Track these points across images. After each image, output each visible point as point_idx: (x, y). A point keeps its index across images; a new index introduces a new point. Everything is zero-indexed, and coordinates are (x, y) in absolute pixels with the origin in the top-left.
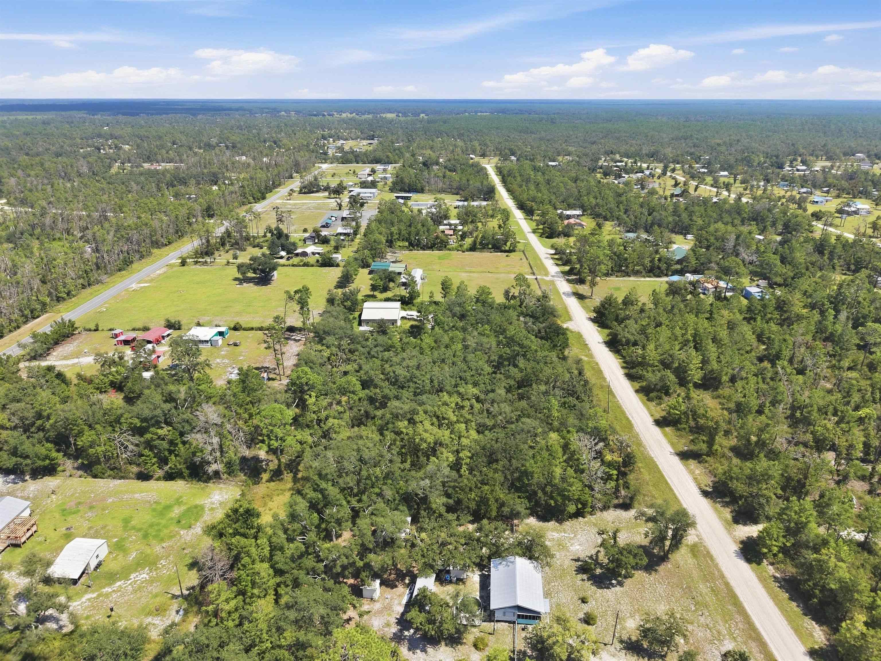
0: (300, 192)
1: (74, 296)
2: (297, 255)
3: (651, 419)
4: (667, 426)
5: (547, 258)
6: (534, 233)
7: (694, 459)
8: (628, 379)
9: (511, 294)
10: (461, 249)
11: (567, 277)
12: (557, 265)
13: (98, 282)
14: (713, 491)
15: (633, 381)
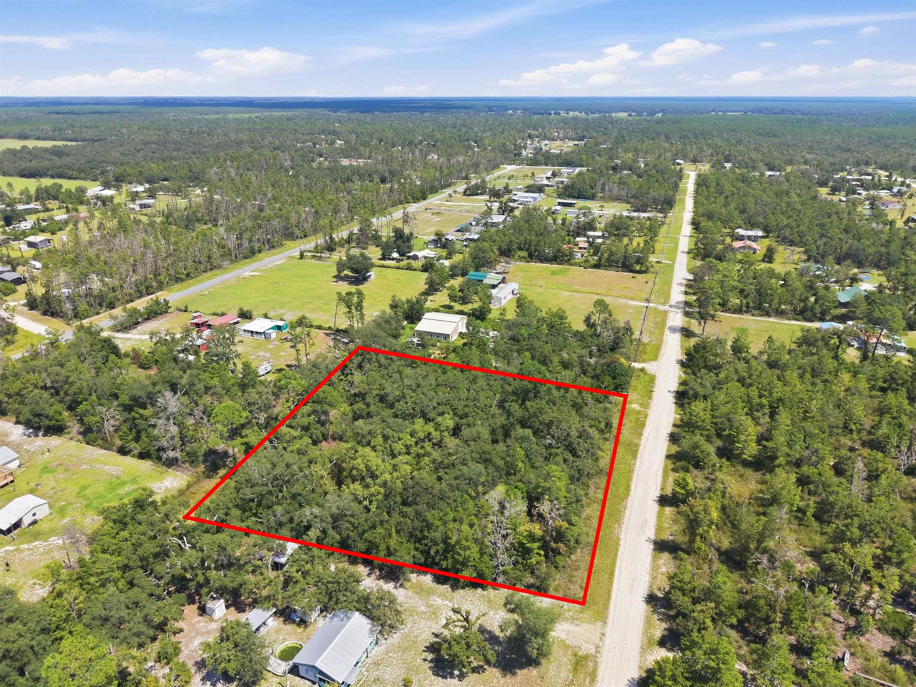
0: (465, 194)
1: (192, 278)
2: (409, 258)
3: (658, 493)
4: (671, 505)
5: (681, 284)
6: (688, 253)
7: (671, 552)
8: (670, 440)
9: (592, 321)
10: (586, 264)
11: (687, 309)
12: (686, 293)
13: (220, 267)
14: (662, 598)
15: (674, 444)
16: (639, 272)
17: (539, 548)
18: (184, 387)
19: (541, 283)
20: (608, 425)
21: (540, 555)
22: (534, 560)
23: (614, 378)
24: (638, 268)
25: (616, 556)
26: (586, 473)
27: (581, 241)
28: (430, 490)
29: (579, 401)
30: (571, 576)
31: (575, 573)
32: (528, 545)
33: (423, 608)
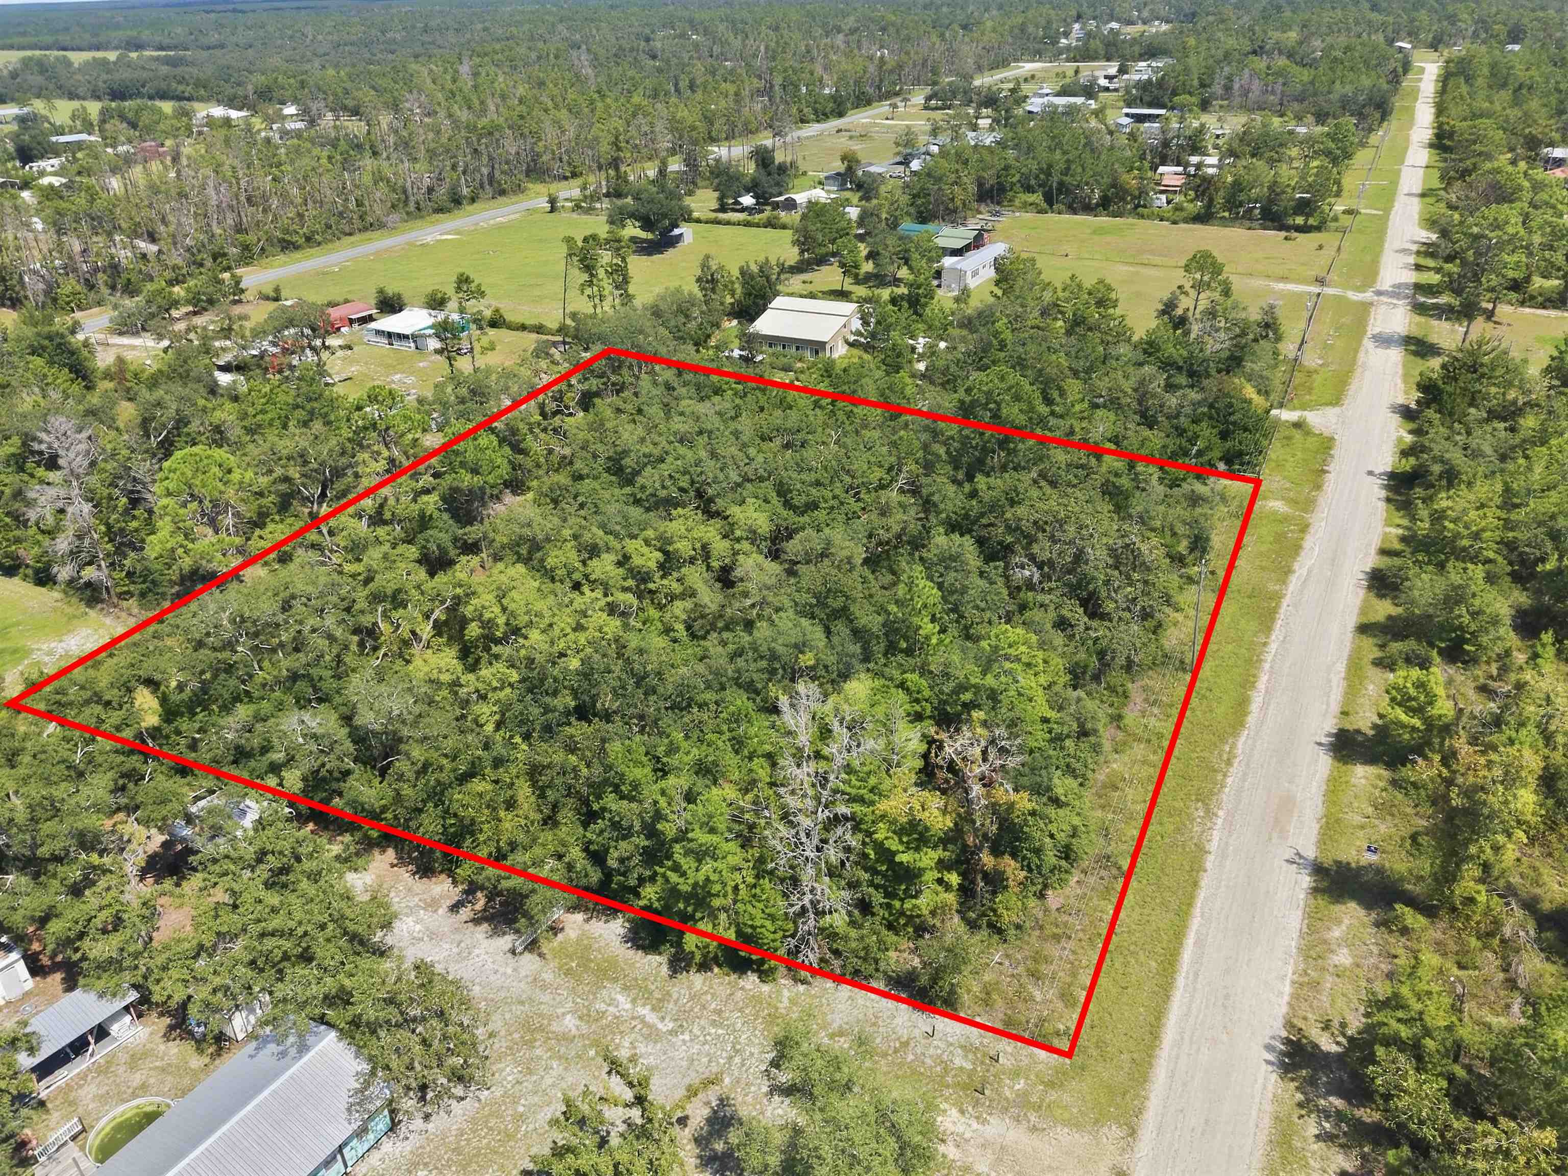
1: (318, 244)
2: (776, 205)
3: (1330, 725)
4: (1371, 760)
5: (1404, 251)
6: (1423, 195)
7: (1368, 904)
8: (1370, 588)
9: (1179, 312)
10: (1177, 216)
11: (1422, 299)
12: (1418, 267)
13: (382, 226)
14: (1339, 1057)
15: (1381, 596)
16: (1304, 229)
17: (942, 865)
18: (164, 426)
19: (1066, 248)
20: (1199, 544)
21: (948, 887)
22: (924, 903)
23: (1224, 436)
24: (1300, 220)
25: (1189, 903)
26: (1121, 661)
27: (1170, 174)
28: (653, 681)
29: (1125, 482)
30: (1038, 957)
31: (1052, 950)
32: (903, 858)
33: (570, 1023)
